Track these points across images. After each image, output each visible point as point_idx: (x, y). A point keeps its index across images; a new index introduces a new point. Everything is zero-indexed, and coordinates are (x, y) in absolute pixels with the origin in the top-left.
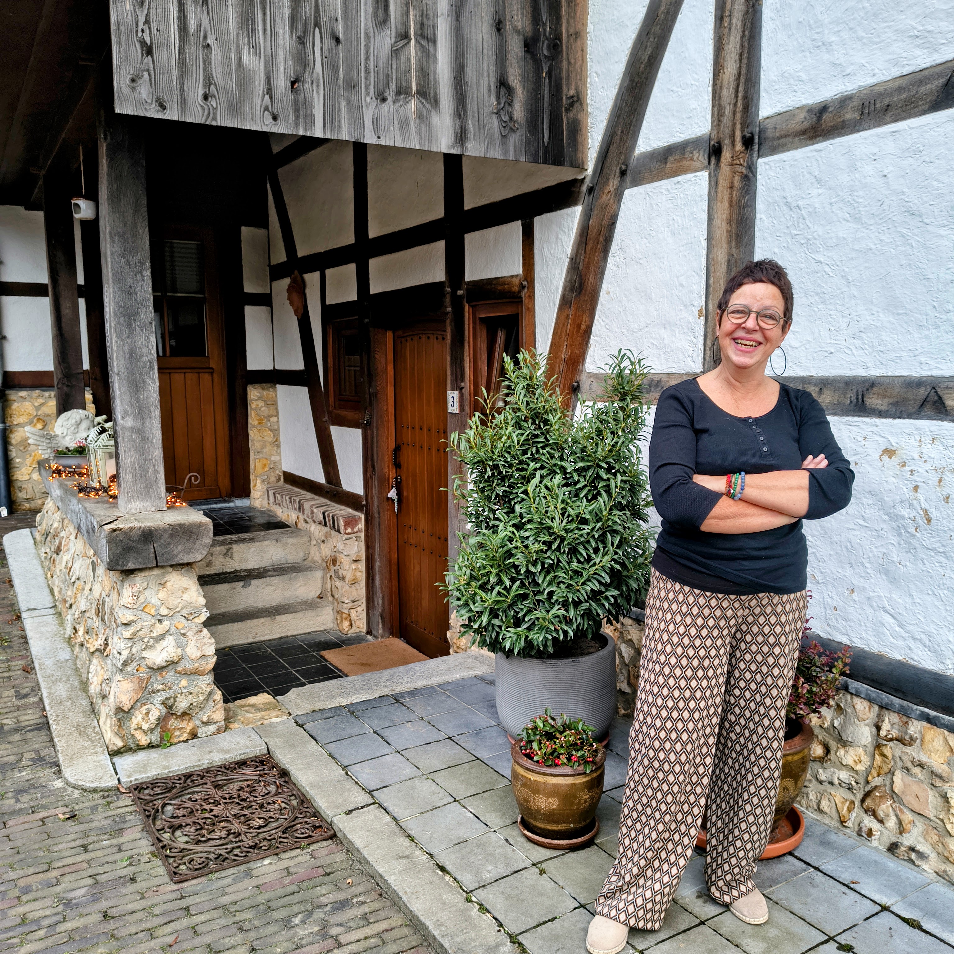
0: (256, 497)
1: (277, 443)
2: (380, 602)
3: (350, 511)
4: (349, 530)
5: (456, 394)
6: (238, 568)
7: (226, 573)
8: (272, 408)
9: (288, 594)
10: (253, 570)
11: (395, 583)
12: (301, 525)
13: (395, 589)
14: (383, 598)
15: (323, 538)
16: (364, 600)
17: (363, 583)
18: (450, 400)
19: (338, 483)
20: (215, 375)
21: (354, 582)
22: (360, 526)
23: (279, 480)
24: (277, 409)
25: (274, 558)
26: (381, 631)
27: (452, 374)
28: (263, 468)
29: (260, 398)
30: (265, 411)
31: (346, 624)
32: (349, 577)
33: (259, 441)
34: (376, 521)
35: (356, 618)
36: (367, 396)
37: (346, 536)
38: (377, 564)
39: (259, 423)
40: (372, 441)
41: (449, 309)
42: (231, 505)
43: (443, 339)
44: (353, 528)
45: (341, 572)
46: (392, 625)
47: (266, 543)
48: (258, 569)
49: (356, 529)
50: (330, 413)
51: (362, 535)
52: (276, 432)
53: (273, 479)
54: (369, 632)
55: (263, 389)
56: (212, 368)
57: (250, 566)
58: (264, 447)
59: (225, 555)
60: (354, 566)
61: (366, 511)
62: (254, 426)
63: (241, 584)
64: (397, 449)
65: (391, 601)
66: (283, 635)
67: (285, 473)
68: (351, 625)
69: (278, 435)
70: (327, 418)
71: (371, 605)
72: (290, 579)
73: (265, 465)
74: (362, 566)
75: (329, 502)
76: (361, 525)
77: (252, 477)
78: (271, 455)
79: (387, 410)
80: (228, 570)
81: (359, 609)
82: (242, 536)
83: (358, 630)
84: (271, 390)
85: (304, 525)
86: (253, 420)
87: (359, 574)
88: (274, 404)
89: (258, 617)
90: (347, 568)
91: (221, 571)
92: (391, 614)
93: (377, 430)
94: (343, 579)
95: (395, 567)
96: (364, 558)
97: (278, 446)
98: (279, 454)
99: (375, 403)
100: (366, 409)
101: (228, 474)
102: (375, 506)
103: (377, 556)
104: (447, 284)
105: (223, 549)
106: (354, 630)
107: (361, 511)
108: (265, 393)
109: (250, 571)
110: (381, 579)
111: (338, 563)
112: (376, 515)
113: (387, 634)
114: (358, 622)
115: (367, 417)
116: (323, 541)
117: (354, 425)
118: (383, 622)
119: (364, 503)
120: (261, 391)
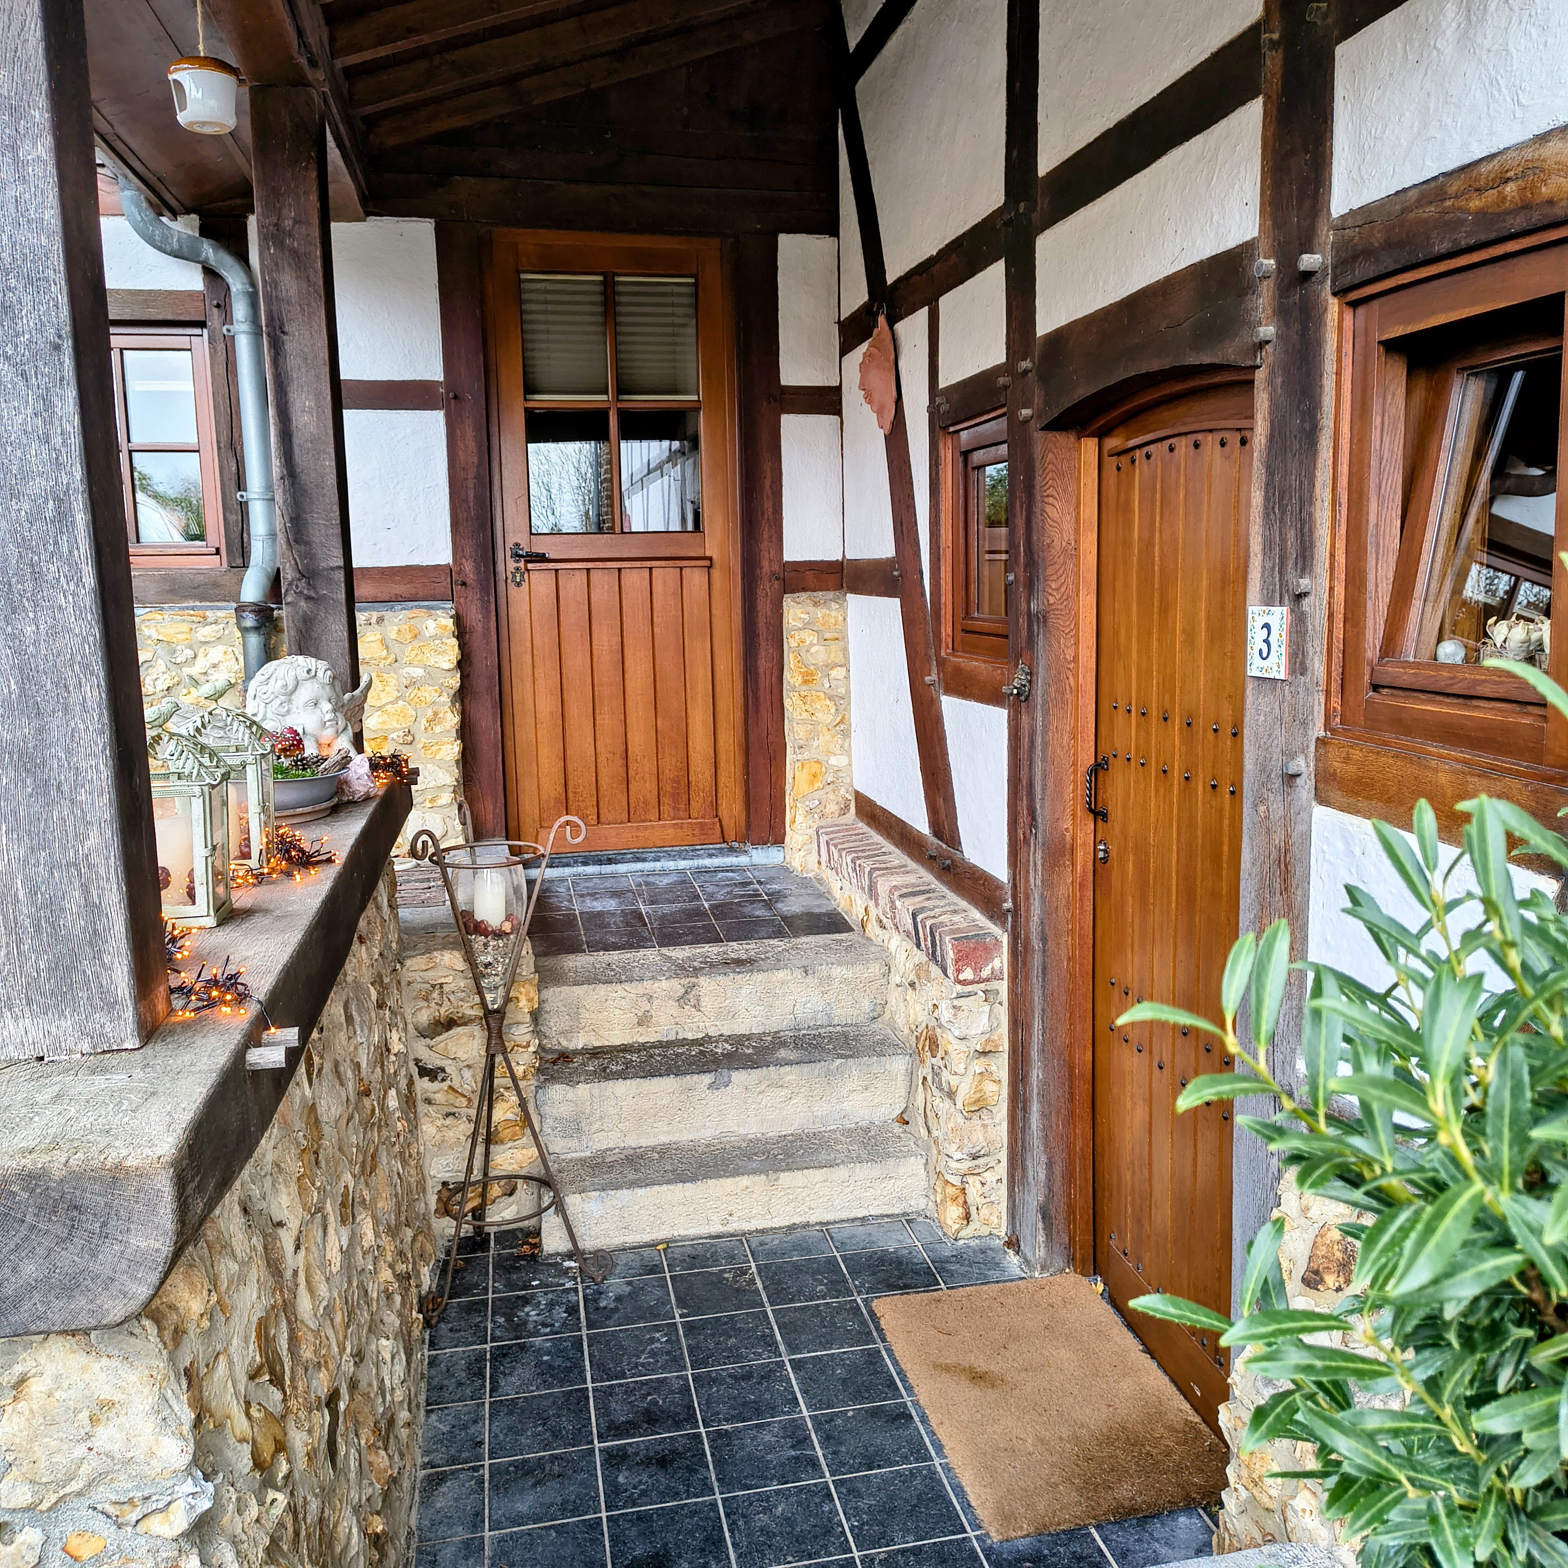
0: (794, 845)
1: (842, 728)
2: (1042, 1176)
3: (977, 915)
4: (968, 974)
5: (1279, 616)
6: (713, 1032)
7: (683, 1042)
8: (835, 647)
9: (822, 1109)
10: (749, 1037)
11: (1083, 1128)
12: (873, 929)
13: (1081, 1143)
14: (1050, 1165)
15: (912, 977)
16: (1003, 1155)
17: (1002, 1111)
18: (1256, 638)
19: (954, 841)
20: (716, 573)
21: (979, 1107)
22: (996, 963)
23: (844, 810)
24: (845, 650)
25: (799, 1011)
26: (1042, 1253)
27: (1268, 547)
28: (811, 783)
29: (807, 626)
30: (818, 654)
31: (953, 1213)
32: (965, 1092)
33: (803, 722)
34: (1037, 960)
35: (980, 1201)
36: (1023, 622)
37: (959, 988)
38: (1036, 1074)
39: (805, 682)
40: (1032, 742)
41: (1267, 331)
42: (743, 860)
43: (1244, 442)
44: (977, 969)
45: (945, 1075)
46: (1071, 1239)
47: (781, 975)
48: (760, 1037)
49: (986, 972)
50: (941, 663)
51: (1003, 987)
52: (841, 701)
53: (832, 808)
54: (1013, 1243)
55: (816, 604)
56: (710, 559)
57: (741, 1029)
58: (813, 734)
59: (682, 1000)
60: (978, 1066)
61: (1014, 927)
62: (794, 689)
63: (707, 1079)
64: (1099, 768)
65: (1069, 1177)
66: (797, 1220)
67: (858, 796)
68: (967, 1217)
69: (848, 708)
70: (934, 677)
71: (1018, 1174)
72: (829, 1074)
73: (815, 776)
74: (1001, 1067)
75: (935, 884)
76: (1001, 962)
77: (788, 801)
78: (830, 753)
79: (1076, 659)
80: (690, 1036)
81: (989, 1177)
82: (736, 949)
83: (985, 1231)
84: (834, 606)
85: (878, 931)
86: (792, 677)
87: (990, 1087)
88: (840, 638)
89: (737, 1172)
90: (961, 1069)
91: (672, 1037)
92: (1071, 1210)
93: (1046, 713)
94: (951, 1095)
95: (1083, 1089)
96: (1005, 1046)
97: (846, 734)
98: (848, 752)
99: (1041, 642)
100: (1018, 656)
101: (739, 793)
102: (1035, 919)
103: (1035, 1054)
104: (1263, 246)
105: (676, 986)
106: (976, 1227)
107: (1003, 924)
108: (820, 612)
109: (739, 1040)
110: (1044, 1115)
111: (940, 1054)
112: (1036, 944)
113: (1059, 1262)
114: (984, 1211)
115: (1020, 678)
116: (912, 985)
117: (992, 697)
118: (1048, 1228)
119: (1008, 905)
120: (811, 609)
